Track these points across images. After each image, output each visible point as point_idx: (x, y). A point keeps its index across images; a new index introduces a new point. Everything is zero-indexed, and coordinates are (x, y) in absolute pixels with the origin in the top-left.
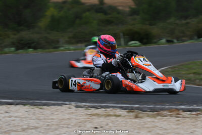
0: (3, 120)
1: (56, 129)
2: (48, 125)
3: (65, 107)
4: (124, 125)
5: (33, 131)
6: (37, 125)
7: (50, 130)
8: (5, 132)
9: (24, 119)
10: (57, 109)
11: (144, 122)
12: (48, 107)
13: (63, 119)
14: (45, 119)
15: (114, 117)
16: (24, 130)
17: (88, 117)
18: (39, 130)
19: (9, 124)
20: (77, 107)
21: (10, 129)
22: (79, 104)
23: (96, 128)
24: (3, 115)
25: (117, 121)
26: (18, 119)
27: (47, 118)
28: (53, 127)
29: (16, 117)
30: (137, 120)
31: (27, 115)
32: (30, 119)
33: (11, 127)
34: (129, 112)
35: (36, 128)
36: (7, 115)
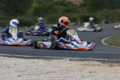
0: (33, 67)
1: (67, 73)
2: (61, 71)
3: (63, 60)
4: (106, 71)
5: (53, 74)
6: (54, 71)
7: (64, 73)
8: (36, 74)
9: (45, 67)
10: (59, 62)
11: (117, 69)
12: (53, 60)
13: (68, 67)
14: (57, 67)
15: (98, 66)
16: (47, 73)
17: (82, 66)
18: (56, 73)
19: (38, 70)
20: (70, 60)
21: (39, 73)
22: (72, 58)
23: (90, 72)
24: (32, 64)
25: (101, 68)
26: (42, 67)
27: (58, 66)
28: (65, 72)
29: (40, 66)
30: (112, 68)
31: (46, 65)
32: (49, 67)
33: (39, 72)
34: (102, 63)
35: (54, 72)
36: (34, 64)
